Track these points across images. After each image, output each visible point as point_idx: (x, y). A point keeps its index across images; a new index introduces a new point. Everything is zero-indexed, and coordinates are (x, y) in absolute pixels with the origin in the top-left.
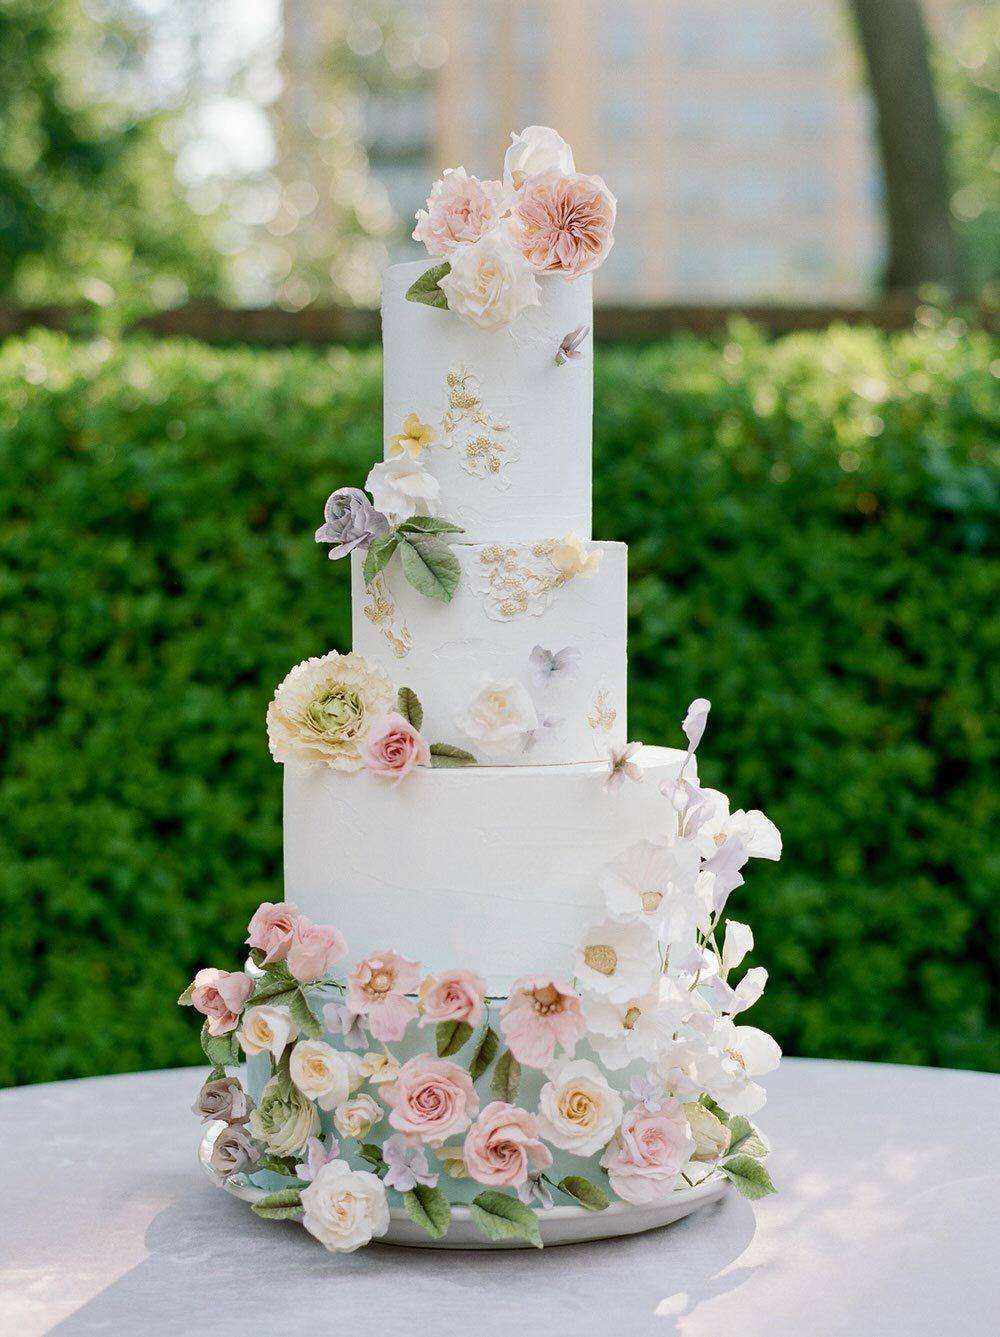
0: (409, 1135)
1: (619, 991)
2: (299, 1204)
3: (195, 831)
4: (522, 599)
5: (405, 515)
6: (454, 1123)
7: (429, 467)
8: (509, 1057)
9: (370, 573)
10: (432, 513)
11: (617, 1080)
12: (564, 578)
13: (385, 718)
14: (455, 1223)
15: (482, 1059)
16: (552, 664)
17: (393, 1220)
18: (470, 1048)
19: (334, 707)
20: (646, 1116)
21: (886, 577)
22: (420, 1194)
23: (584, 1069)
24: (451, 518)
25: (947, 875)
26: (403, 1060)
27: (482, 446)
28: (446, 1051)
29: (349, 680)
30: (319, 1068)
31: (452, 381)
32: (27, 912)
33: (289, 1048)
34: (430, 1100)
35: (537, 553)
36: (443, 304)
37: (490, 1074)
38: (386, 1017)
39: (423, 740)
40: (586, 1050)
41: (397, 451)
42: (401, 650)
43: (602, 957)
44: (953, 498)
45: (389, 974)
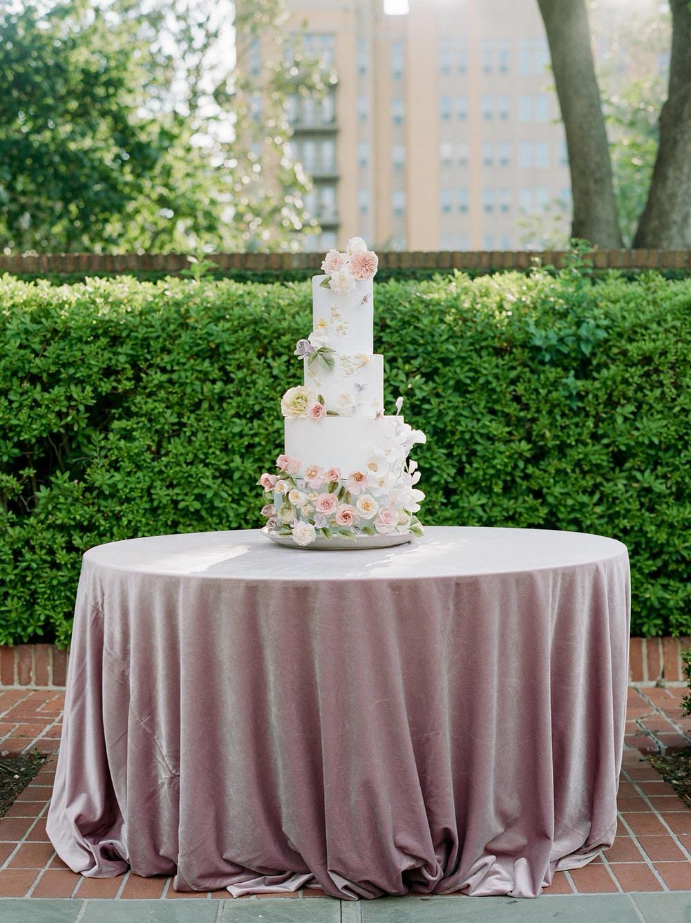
0: (321, 513)
1: (378, 475)
2: (291, 534)
3: (236, 475)
4: (352, 370)
5: (319, 347)
6: (333, 510)
7: (326, 334)
8: (348, 493)
9: (310, 363)
10: (327, 346)
11: (377, 499)
12: (364, 364)
13: (314, 403)
14: (334, 538)
15: (341, 495)
16: (360, 388)
17: (317, 538)
18: (337, 491)
19: (300, 400)
20: (386, 509)
21: (513, 374)
22: (325, 530)
23: (368, 496)
24: (332, 348)
25: (538, 494)
26: (319, 494)
27: (341, 327)
28: (331, 492)
29: (304, 393)
30: (297, 497)
31: (332, 309)
32: (170, 509)
33: (288, 493)
34: (327, 504)
35: (356, 357)
36: (330, 288)
37: (343, 499)
38: (314, 483)
39: (325, 408)
40: (368, 491)
41: (317, 329)
42: (318, 385)
43: (373, 466)
44: (538, 342)
45: (316, 472)
